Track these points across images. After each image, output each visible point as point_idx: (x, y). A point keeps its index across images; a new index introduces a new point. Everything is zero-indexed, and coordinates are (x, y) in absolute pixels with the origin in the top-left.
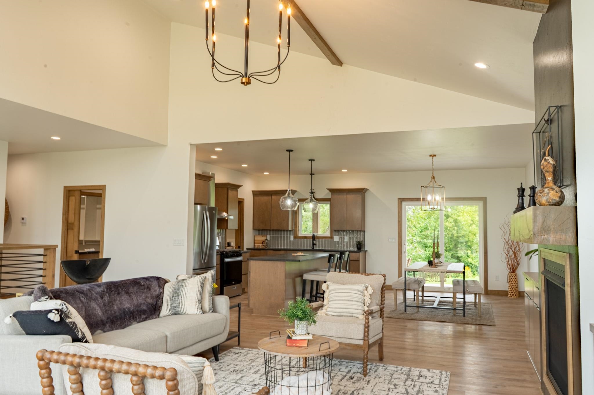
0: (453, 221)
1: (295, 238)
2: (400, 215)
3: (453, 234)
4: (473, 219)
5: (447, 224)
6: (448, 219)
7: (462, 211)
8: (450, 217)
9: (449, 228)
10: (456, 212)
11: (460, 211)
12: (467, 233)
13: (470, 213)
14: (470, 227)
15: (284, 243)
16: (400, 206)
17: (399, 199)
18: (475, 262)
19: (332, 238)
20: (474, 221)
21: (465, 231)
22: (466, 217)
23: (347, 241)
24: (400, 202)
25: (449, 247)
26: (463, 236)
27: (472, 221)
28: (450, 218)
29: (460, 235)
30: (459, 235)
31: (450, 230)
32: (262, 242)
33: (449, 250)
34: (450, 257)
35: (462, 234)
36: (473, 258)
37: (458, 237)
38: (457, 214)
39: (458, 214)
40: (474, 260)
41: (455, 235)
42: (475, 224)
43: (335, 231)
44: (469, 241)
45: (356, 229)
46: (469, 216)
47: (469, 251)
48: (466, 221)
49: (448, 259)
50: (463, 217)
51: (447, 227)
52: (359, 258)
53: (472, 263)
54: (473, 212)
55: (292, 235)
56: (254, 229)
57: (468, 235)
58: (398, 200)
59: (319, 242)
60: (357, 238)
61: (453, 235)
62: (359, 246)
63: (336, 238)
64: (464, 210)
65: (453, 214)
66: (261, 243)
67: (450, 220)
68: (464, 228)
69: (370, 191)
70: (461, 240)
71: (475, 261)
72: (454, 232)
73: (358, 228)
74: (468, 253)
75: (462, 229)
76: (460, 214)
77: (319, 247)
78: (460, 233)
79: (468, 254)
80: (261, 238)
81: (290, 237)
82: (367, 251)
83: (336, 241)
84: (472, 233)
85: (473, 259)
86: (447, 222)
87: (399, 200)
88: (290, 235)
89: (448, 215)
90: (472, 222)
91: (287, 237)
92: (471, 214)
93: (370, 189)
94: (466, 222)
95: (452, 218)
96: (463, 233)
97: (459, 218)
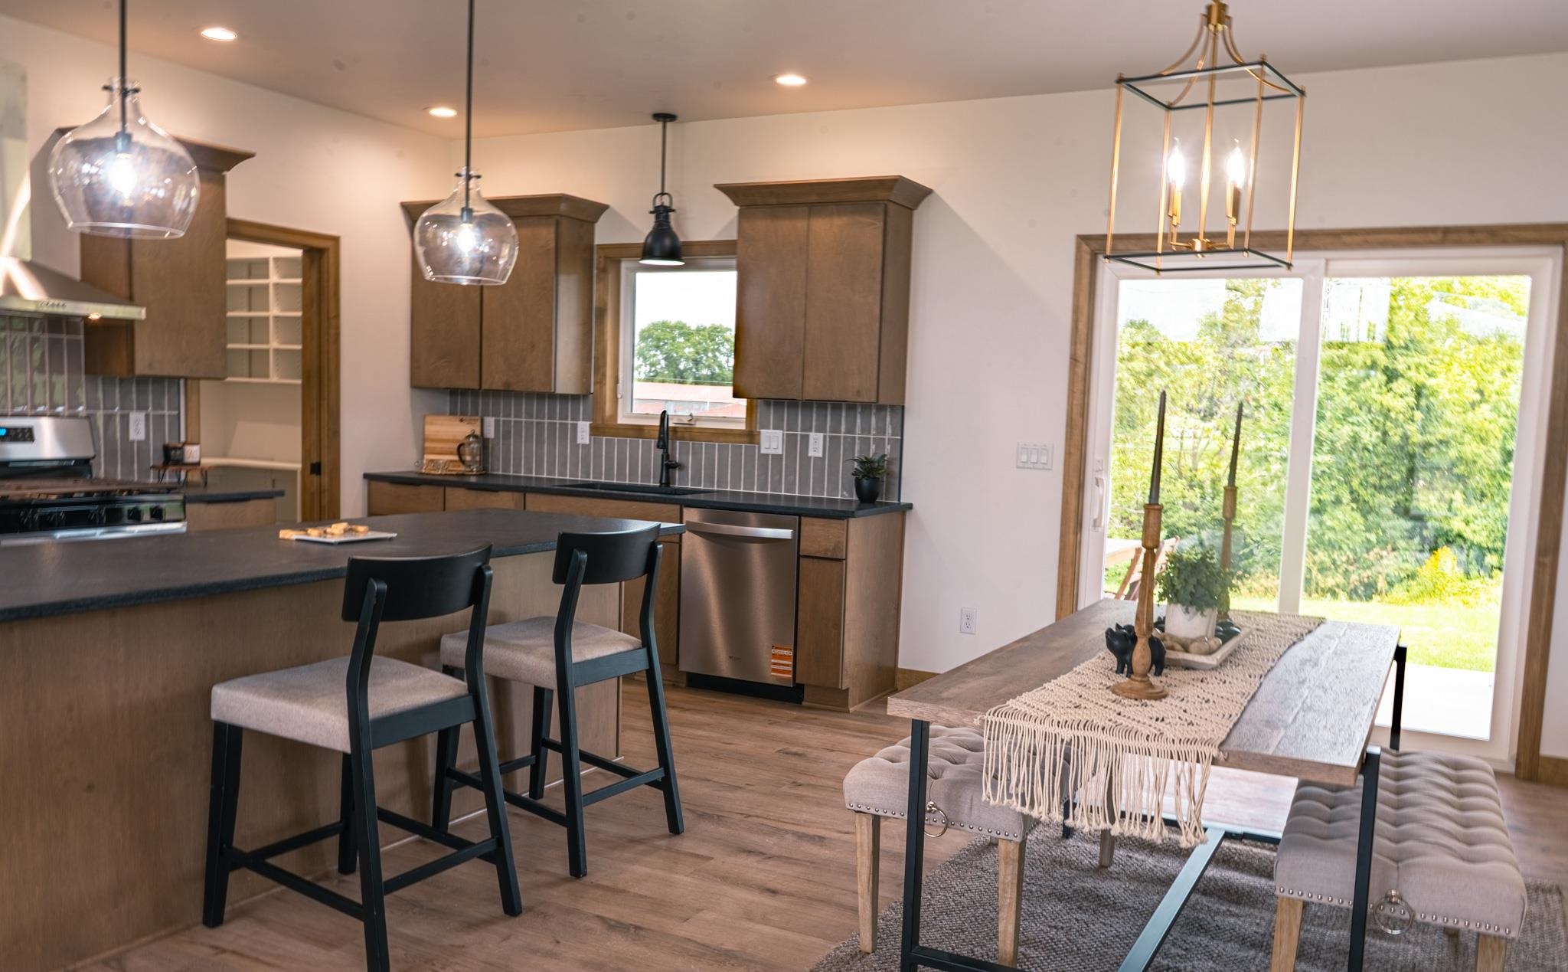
0: (1409, 391)
1: (595, 431)
2: (1082, 326)
3: (1405, 434)
4: (1482, 388)
5: (1388, 400)
6: (1394, 385)
7: (1447, 359)
8: (1402, 376)
9: (1393, 415)
10: (1424, 360)
11: (1440, 356)
12: (1458, 433)
13: (1472, 364)
14: (1470, 414)
15: (551, 453)
16: (1085, 281)
17: (1083, 239)
18: (1475, 532)
19: (751, 436)
20: (1486, 394)
21: (1450, 425)
22: (1458, 378)
23: (820, 455)
24: (1087, 258)
25: (1390, 477)
26: (1441, 442)
27: (1481, 393)
28: (1401, 380)
29: (1432, 439)
30: (1428, 438)
31: (1397, 420)
32: (456, 446)
33: (1390, 487)
34: (1390, 512)
35: (1439, 437)
36: (1471, 518)
37: (1427, 446)
38: (1426, 367)
39: (1431, 368)
40: (1471, 525)
41: (1417, 438)
42: (1487, 402)
43: (767, 401)
44: (1460, 459)
45: (851, 397)
46: (1468, 373)
47: (1457, 493)
48: (1457, 392)
49: (1382, 518)
50: (1448, 380)
51: (1389, 411)
52: (843, 545)
53: (1465, 535)
54: (1485, 361)
55: (584, 420)
56: (416, 385)
57: (1460, 440)
58: (1078, 249)
59: (696, 454)
60: (865, 442)
61: (1405, 437)
62: (865, 482)
63: (772, 441)
64: (1452, 355)
65: (1413, 368)
66: (451, 453)
67: (1400, 386)
68: (1448, 416)
69: (940, 199)
70: (1435, 457)
71: (1477, 528)
72: (1412, 429)
73: (858, 392)
74: (1451, 501)
75: (1439, 418)
76: (1439, 368)
77: (696, 479)
78: (1430, 433)
79: (1454, 505)
80: (452, 429)
81: (575, 427)
82: (910, 506)
83: (772, 452)
84: (1475, 432)
85: (1467, 523)
86: (1391, 394)
87: (1085, 248)
88: (575, 418)
89: (1396, 370)
90: (1477, 397)
91: (564, 426)
92: (1479, 369)
93: (939, 190)
94: (1456, 395)
95: (1409, 380)
96: (1441, 431)
97: (1430, 382)
